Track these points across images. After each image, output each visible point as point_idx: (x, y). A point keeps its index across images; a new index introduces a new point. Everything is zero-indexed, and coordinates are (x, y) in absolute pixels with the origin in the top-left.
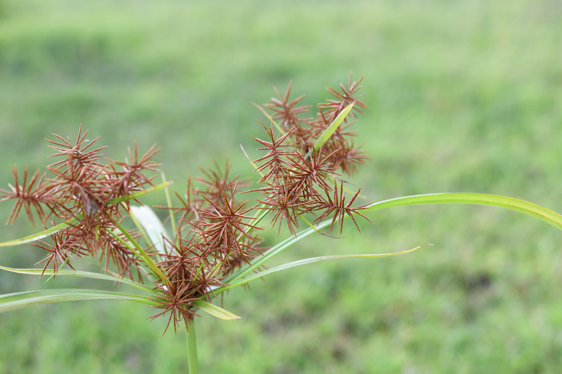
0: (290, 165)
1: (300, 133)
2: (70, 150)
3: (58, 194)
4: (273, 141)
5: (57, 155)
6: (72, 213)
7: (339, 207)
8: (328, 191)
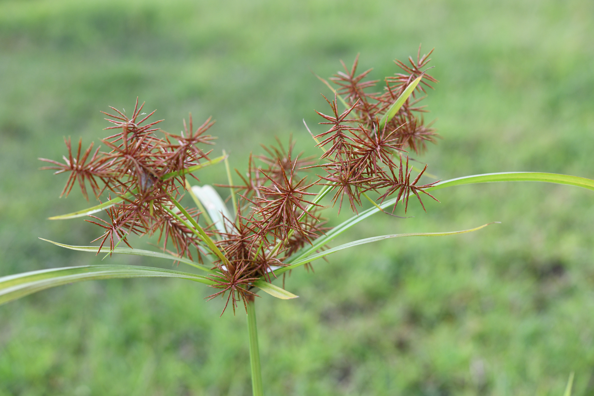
0: (353, 140)
1: (366, 109)
2: (126, 123)
3: (113, 168)
4: (337, 116)
5: (113, 128)
6: (128, 188)
7: (404, 185)
8: (393, 168)
